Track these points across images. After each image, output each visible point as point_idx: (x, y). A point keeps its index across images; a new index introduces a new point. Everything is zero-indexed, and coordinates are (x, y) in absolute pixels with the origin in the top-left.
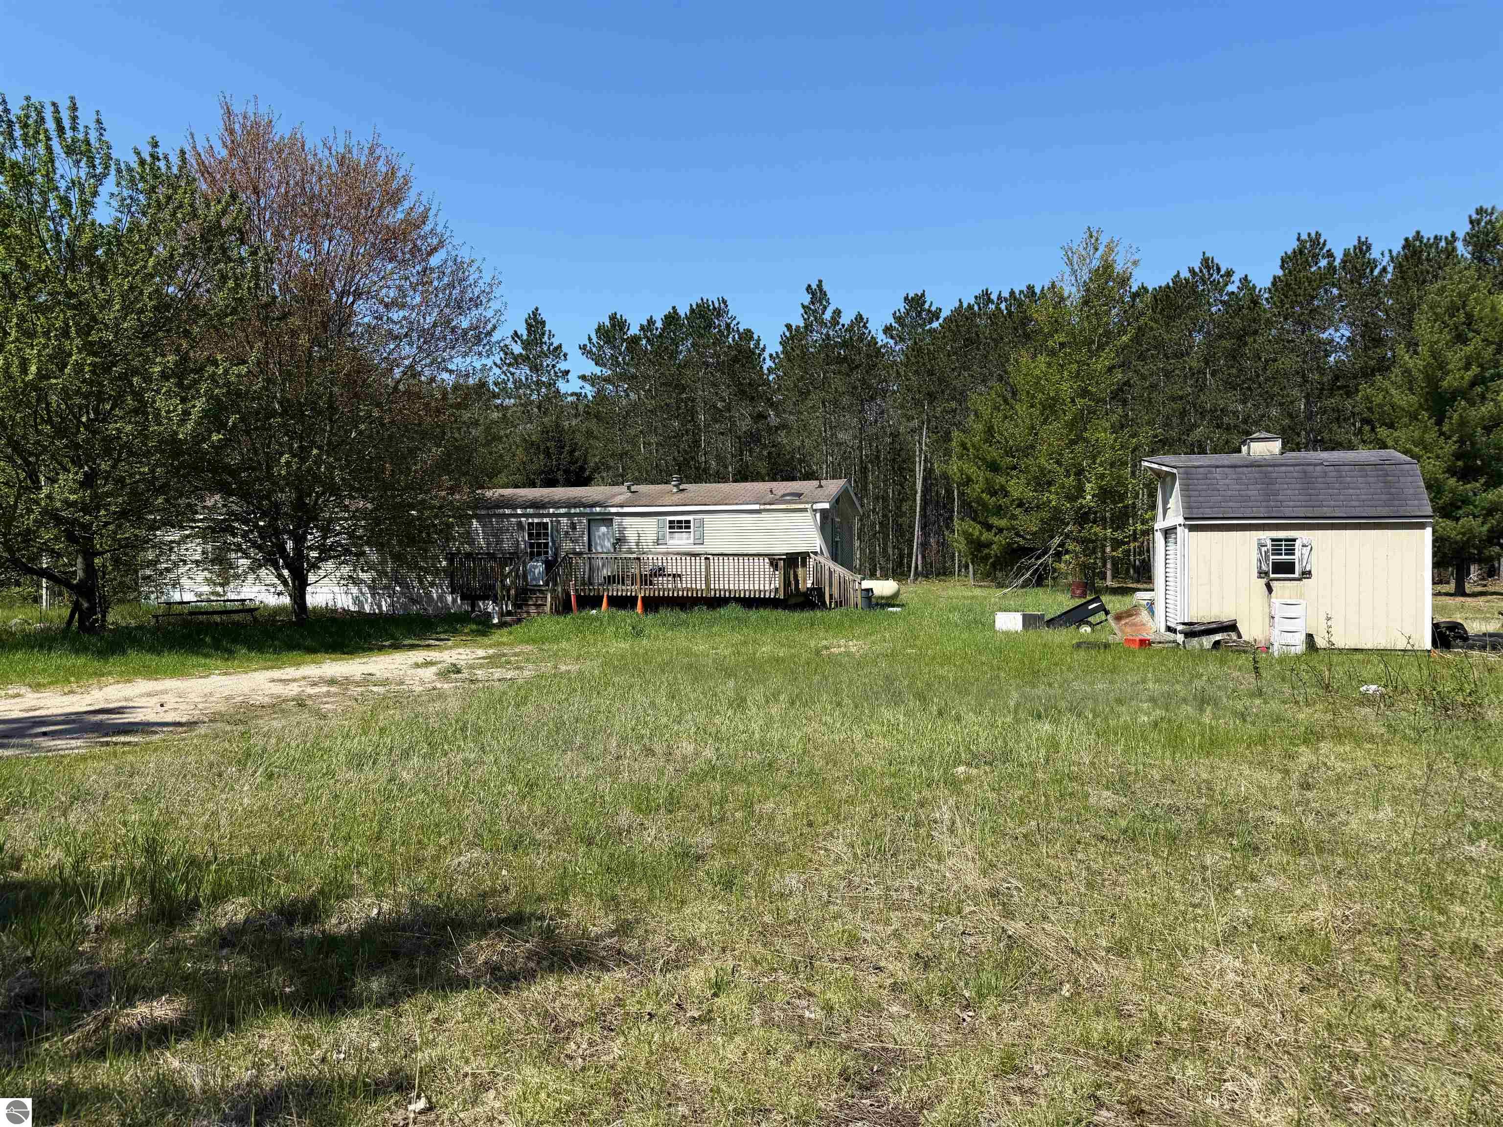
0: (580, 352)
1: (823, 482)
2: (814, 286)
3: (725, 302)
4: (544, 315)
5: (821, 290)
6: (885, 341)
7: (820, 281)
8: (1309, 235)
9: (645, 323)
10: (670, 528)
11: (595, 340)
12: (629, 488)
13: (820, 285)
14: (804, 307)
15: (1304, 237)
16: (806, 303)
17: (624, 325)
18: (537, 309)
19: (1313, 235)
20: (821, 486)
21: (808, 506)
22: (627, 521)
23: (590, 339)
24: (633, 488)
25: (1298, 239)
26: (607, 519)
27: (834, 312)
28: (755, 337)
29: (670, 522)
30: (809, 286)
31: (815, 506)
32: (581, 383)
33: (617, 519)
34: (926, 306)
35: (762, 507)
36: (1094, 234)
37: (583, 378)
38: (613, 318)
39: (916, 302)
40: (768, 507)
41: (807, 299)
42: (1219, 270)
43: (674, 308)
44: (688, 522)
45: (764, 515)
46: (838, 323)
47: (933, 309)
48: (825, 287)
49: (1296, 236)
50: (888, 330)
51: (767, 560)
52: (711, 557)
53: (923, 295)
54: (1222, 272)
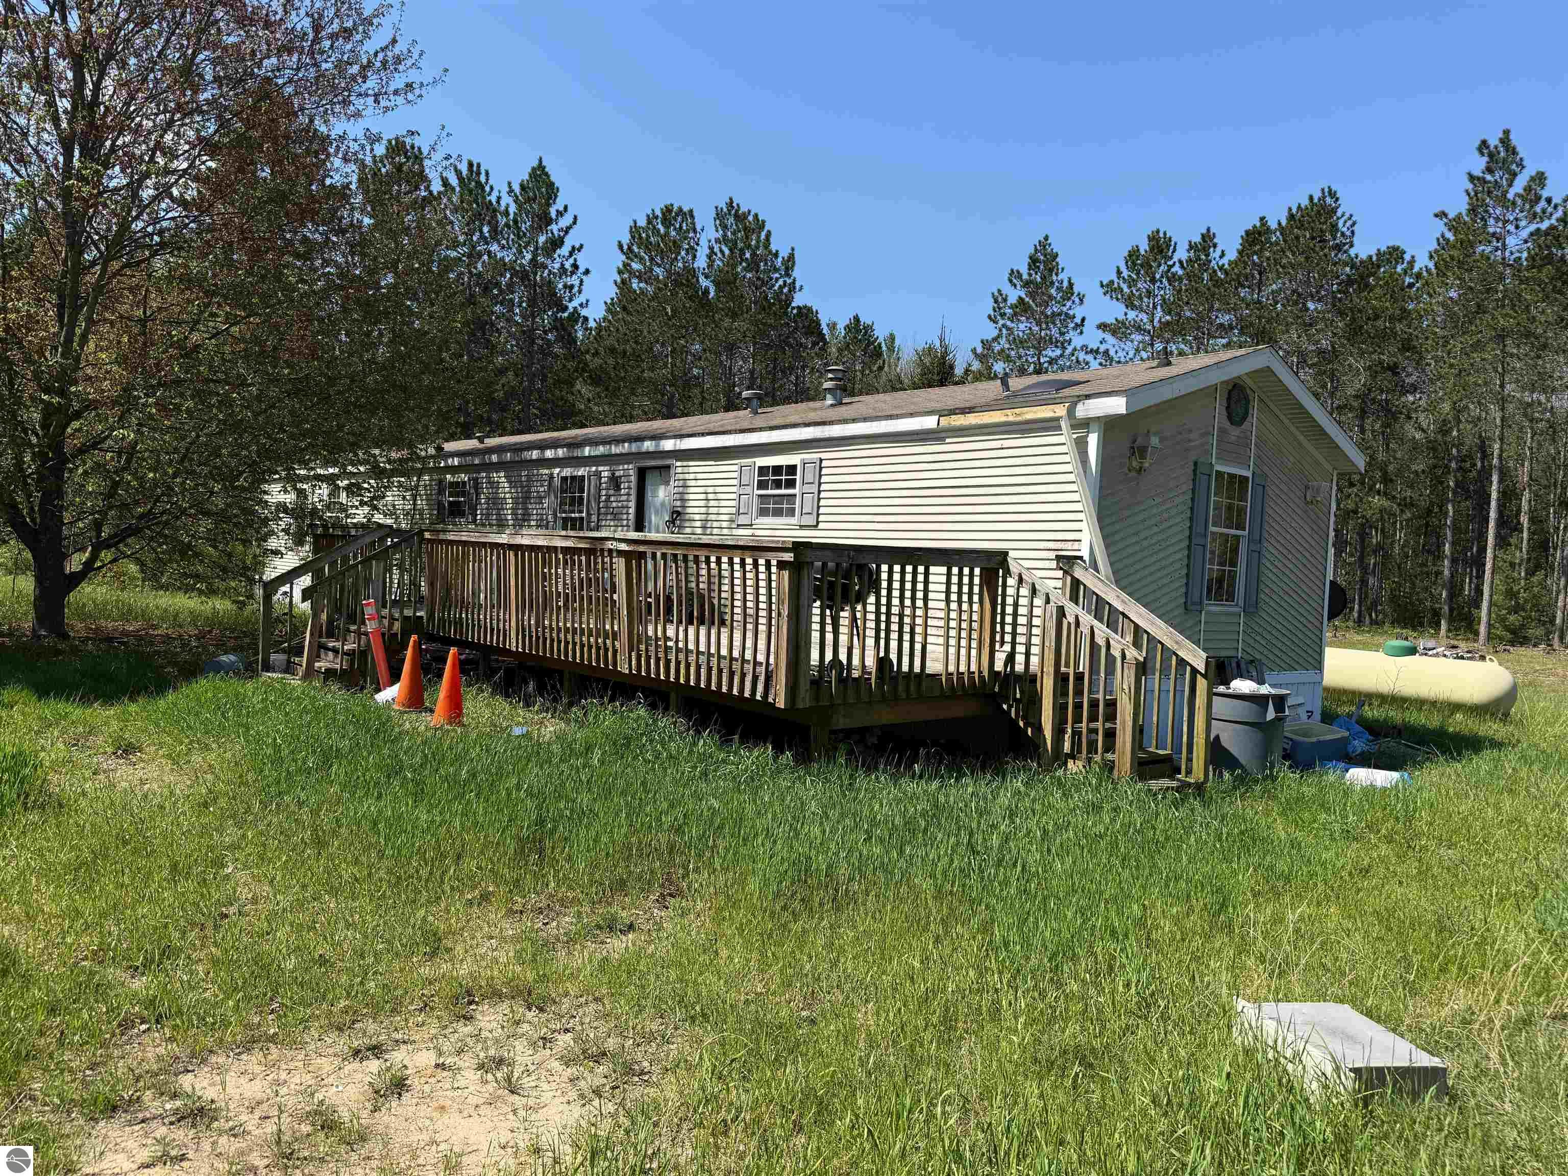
0: (1102, 291)
3: (1332, 194)
4: (1056, 246)
5: (1507, 146)
7: (1506, 132)
9: (1197, 239)
11: (1125, 273)
13: (1505, 140)
14: (1472, 178)
16: (1477, 173)
17: (1168, 246)
18: (1046, 238)
21: (1060, 411)
22: (696, 468)
23: (1119, 272)
27: (1532, 179)
28: (1407, 257)
30: (1484, 143)
32: (1100, 334)
37: (1103, 327)
38: (1154, 239)
40: (960, 420)
41: (1478, 165)
43: (1262, 219)
46: (1538, 198)
48: (1515, 140)
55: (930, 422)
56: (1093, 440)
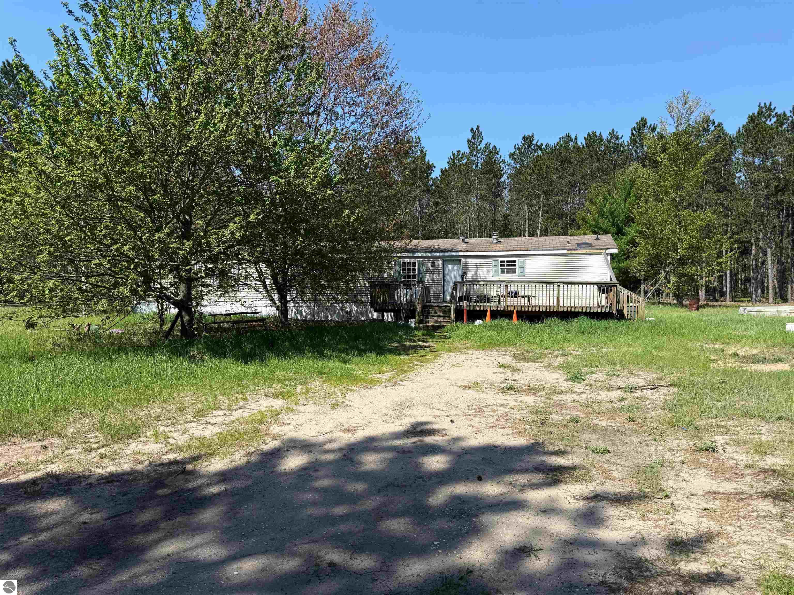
1: (599, 236)
2: (475, 129)
5: (478, 132)
6: (509, 162)
7: (478, 126)
8: (765, 104)
10: (501, 265)
12: (463, 240)
14: (468, 140)
15: (763, 105)
16: (470, 139)
19: (768, 105)
20: (597, 239)
22: (469, 260)
24: (467, 240)
25: (759, 106)
26: (456, 260)
27: (485, 144)
29: (501, 262)
30: (472, 129)
31: (607, 252)
33: (463, 260)
34: (534, 142)
35: (569, 252)
36: (686, 94)
39: (528, 140)
40: (573, 252)
41: (470, 136)
42: (714, 123)
44: (515, 262)
45: (569, 257)
47: (539, 144)
48: (481, 130)
49: (758, 104)
50: (512, 155)
51: (596, 287)
52: (562, 285)
53: (532, 136)
54: (716, 124)
55: (565, 252)
56: (609, 257)
